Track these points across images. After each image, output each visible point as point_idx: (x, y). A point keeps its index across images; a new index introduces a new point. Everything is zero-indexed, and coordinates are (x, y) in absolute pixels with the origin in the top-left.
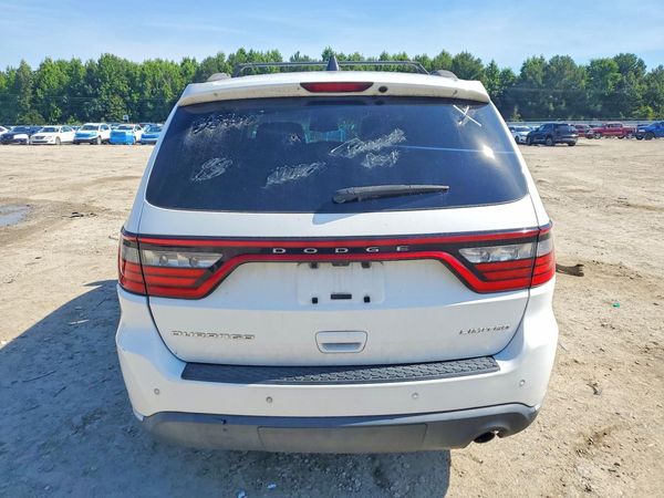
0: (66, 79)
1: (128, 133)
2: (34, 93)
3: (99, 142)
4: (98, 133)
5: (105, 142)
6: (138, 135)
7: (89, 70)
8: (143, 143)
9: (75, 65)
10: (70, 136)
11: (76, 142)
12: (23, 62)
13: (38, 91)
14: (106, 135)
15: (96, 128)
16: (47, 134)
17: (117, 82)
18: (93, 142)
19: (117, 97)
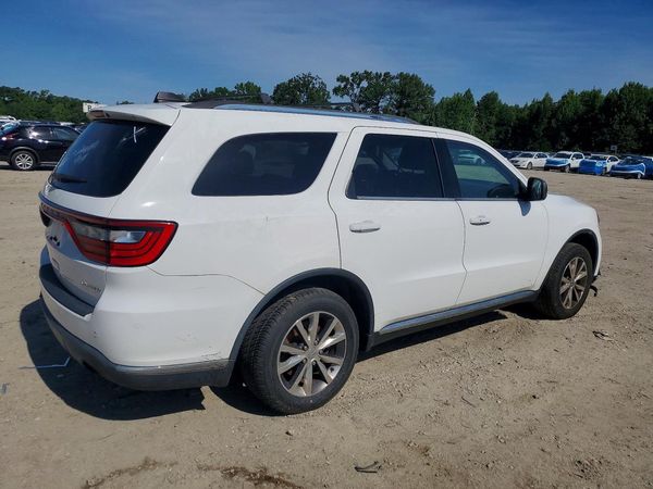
0: (582, 108)
1: (599, 164)
2: (549, 123)
3: (567, 169)
4: (569, 161)
5: (574, 171)
6: (609, 165)
7: (608, 99)
8: (613, 175)
9: (595, 95)
10: (542, 162)
11: (546, 169)
12: (547, 95)
13: (553, 121)
14: (575, 163)
15: (568, 157)
16: (522, 159)
17: (634, 111)
18: (562, 170)
19: (630, 127)
